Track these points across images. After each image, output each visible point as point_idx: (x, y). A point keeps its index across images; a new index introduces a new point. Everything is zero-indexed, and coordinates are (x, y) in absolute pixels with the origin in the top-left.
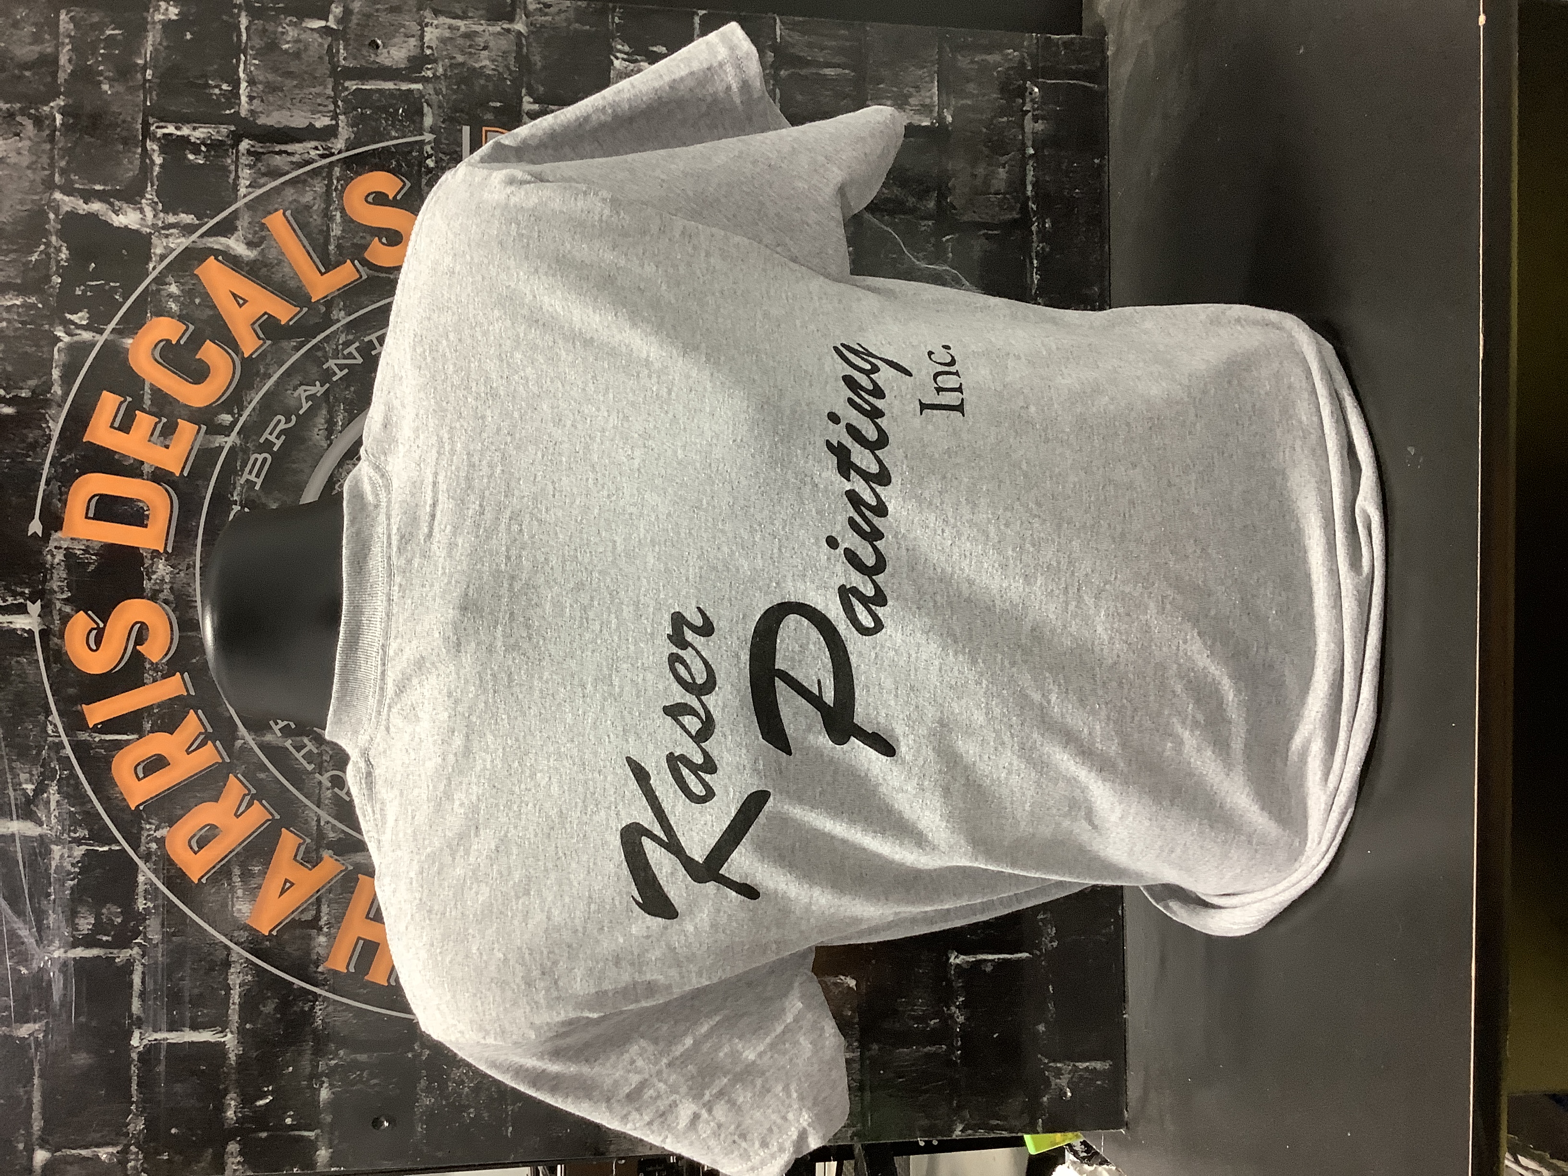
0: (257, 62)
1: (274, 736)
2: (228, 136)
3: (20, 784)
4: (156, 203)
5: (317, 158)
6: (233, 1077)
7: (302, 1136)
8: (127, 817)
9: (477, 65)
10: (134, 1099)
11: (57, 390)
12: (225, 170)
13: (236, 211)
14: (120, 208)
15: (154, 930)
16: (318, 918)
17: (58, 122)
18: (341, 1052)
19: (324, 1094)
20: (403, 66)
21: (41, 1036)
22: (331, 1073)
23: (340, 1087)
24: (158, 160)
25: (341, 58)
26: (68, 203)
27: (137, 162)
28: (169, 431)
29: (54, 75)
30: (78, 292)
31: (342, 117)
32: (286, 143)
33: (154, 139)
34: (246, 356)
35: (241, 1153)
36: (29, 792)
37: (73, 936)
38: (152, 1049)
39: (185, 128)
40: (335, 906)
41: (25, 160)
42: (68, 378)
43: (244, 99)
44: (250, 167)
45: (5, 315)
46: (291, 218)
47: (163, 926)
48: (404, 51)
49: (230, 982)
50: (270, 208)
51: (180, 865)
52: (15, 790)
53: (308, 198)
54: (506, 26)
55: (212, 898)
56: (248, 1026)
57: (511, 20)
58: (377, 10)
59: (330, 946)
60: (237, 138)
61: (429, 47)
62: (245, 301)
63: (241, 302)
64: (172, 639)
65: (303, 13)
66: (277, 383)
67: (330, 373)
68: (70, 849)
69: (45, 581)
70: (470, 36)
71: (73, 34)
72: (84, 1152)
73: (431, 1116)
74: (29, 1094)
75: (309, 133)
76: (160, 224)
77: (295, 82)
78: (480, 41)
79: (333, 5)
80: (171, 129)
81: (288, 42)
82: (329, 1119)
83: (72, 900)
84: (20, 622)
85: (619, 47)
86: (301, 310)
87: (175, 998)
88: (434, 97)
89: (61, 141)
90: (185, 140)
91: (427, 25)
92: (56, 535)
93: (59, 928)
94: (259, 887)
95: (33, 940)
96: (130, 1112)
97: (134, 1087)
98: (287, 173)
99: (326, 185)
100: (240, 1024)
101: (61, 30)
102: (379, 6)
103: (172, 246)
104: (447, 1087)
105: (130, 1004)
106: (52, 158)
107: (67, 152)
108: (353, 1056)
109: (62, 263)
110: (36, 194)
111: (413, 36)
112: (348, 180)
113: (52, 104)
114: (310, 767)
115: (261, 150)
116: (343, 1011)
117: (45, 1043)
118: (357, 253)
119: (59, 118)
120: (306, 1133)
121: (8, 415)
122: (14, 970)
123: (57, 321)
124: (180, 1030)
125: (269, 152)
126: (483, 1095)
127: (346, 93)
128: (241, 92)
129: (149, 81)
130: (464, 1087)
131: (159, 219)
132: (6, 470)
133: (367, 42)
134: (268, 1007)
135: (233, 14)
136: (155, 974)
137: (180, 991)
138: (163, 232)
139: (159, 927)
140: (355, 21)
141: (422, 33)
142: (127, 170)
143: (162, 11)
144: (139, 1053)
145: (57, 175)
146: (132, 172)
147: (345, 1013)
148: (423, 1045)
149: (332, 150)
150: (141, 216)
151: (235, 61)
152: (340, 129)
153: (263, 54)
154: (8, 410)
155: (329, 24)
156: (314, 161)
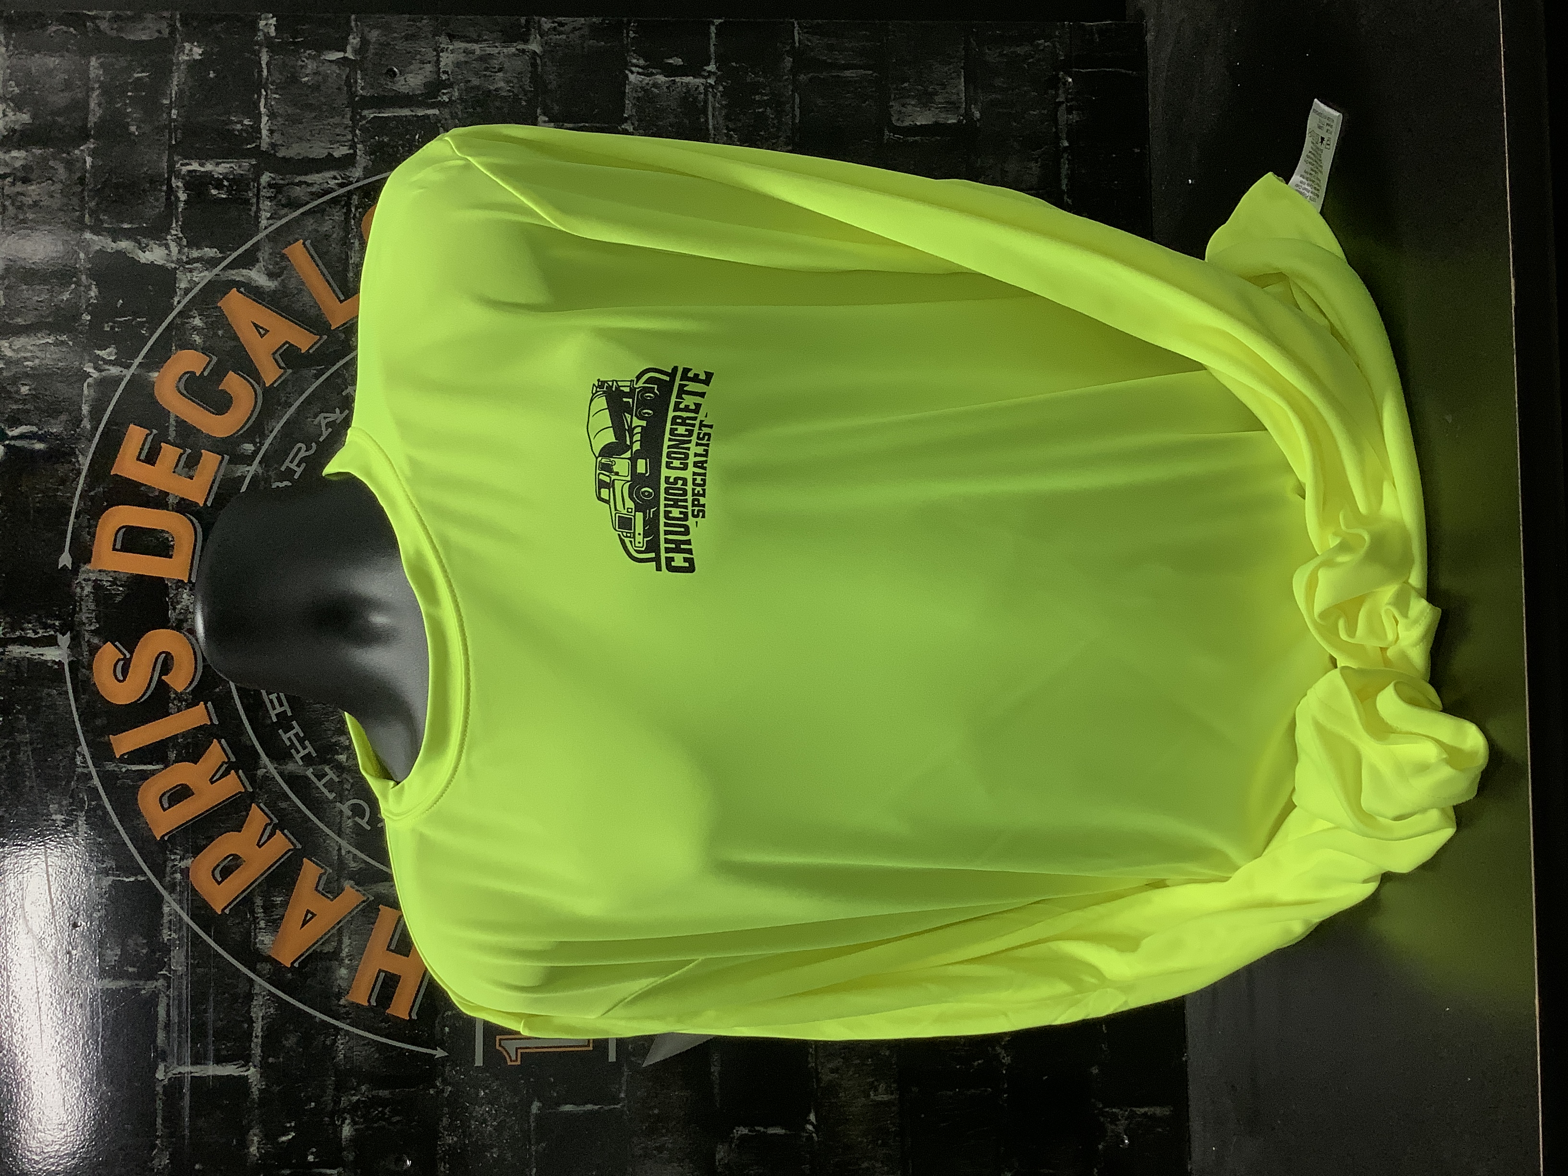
0: (277, 96)
2: (249, 170)
3: (50, 815)
5: (336, 187)
6: (257, 1112)
9: (492, 88)
10: (159, 1133)
11: (86, 424)
12: (247, 201)
14: (147, 245)
15: (178, 961)
17: (88, 165)
18: (363, 1088)
19: (347, 1131)
20: (419, 92)
22: (354, 1108)
23: (362, 1123)
24: (183, 196)
25: (359, 88)
26: (98, 242)
27: (163, 200)
29: (86, 119)
30: (107, 328)
31: (359, 146)
32: (306, 174)
33: (179, 176)
36: (59, 822)
37: (101, 967)
38: (176, 1083)
39: (208, 164)
41: (57, 202)
42: (96, 414)
43: (265, 132)
44: (271, 199)
45: (39, 354)
47: (187, 958)
48: (420, 77)
49: (254, 1016)
52: (46, 821)
54: (520, 47)
56: (271, 1060)
57: (526, 41)
58: (395, 39)
60: (258, 171)
61: (445, 72)
65: (322, 46)
68: (98, 879)
69: (74, 612)
70: (484, 58)
71: (102, 79)
73: (454, 1155)
75: (329, 163)
76: (184, 259)
77: (314, 114)
78: (495, 63)
79: (351, 37)
80: (195, 166)
81: (307, 75)
82: (349, 1156)
83: (101, 931)
84: (51, 654)
85: (634, 61)
87: (199, 1032)
88: (450, 121)
89: (91, 182)
90: (209, 174)
91: (442, 51)
96: (156, 1146)
97: (159, 1120)
98: (308, 203)
100: (263, 1058)
101: (92, 75)
102: (395, 35)
103: (195, 279)
104: (469, 1127)
105: (156, 1036)
106: (82, 199)
107: (97, 192)
108: (374, 1093)
109: (91, 301)
110: (69, 235)
111: (429, 62)
113: (82, 148)
115: (281, 182)
116: (364, 1045)
119: (89, 160)
120: (329, 1171)
121: (40, 450)
123: (87, 358)
124: (205, 1064)
125: (288, 184)
126: (506, 1134)
127: (364, 122)
128: (262, 127)
129: (175, 120)
130: (487, 1125)
131: (184, 254)
132: (38, 505)
133: (384, 71)
134: (290, 1041)
135: (255, 51)
136: (179, 1006)
137: (204, 1024)
138: (187, 266)
139: (183, 959)
140: (373, 51)
141: (438, 60)
142: (153, 207)
143: (186, 52)
144: (164, 1085)
145: (87, 216)
146: (158, 210)
147: (366, 1048)
148: (445, 1082)
149: (351, 179)
150: (167, 252)
151: (256, 96)
152: (358, 158)
153: (283, 88)
154: (39, 446)
155: (346, 55)
156: (333, 190)
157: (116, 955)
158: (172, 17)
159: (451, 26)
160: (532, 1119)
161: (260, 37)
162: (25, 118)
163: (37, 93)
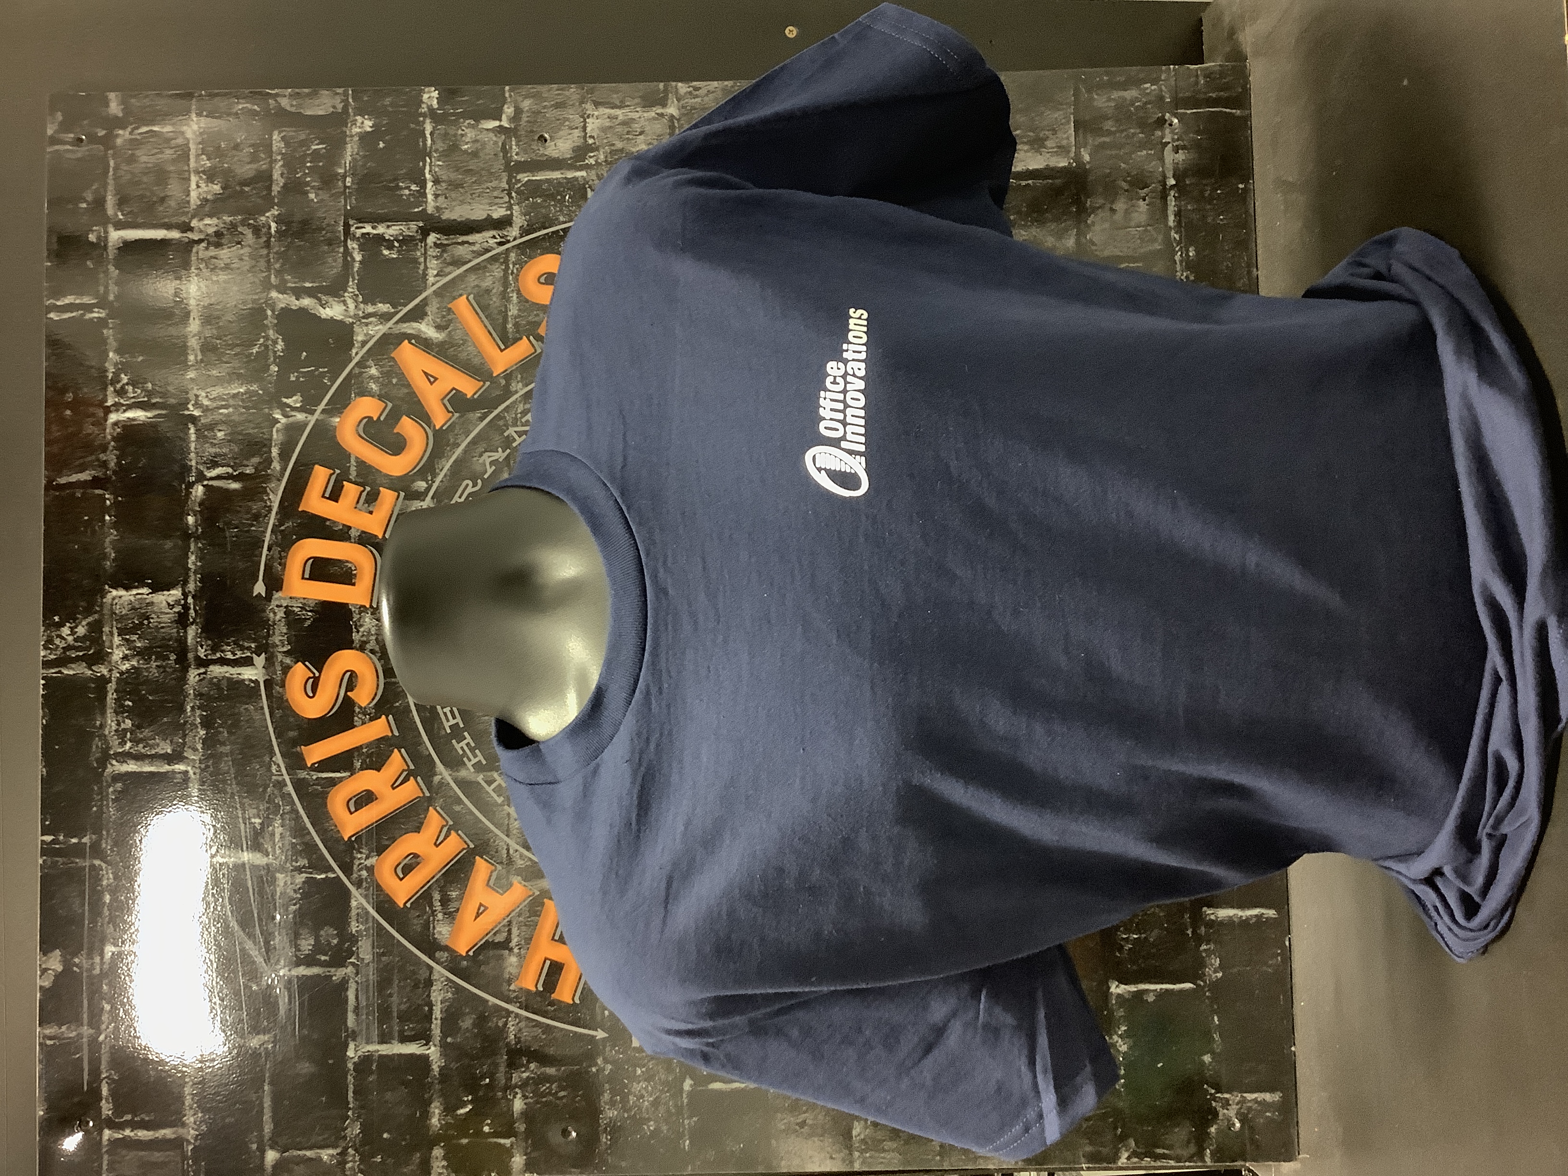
0: (440, 163)
1: (468, 772)
2: (417, 232)
3: (249, 819)
4: (357, 295)
5: (495, 245)
6: (437, 1087)
7: (500, 1144)
8: (342, 848)
9: (634, 150)
10: (351, 1106)
11: (276, 465)
12: (415, 261)
13: (425, 298)
14: (327, 302)
15: (365, 950)
16: (508, 940)
17: (273, 230)
18: (532, 1066)
19: (518, 1105)
20: (569, 156)
21: (270, 1046)
22: (524, 1085)
23: (531, 1098)
24: (358, 257)
25: (514, 154)
26: (283, 300)
27: (340, 260)
28: (372, 498)
29: (269, 188)
30: (293, 379)
31: (515, 207)
32: (467, 234)
33: (354, 238)
34: (437, 428)
35: (445, 1158)
36: (256, 825)
37: (296, 956)
38: (366, 1059)
39: (380, 227)
40: (524, 928)
41: (247, 264)
42: (285, 456)
43: (430, 197)
44: (437, 257)
45: (231, 402)
46: (473, 302)
47: (373, 948)
48: (570, 142)
49: (433, 999)
50: (455, 294)
51: (388, 891)
52: (245, 824)
53: (487, 283)
54: (660, 111)
55: (415, 922)
56: (449, 1040)
57: (664, 105)
58: (545, 107)
59: (521, 966)
60: (425, 232)
61: (592, 137)
62: (436, 379)
63: (432, 380)
64: (378, 685)
65: (479, 115)
66: (465, 451)
67: (509, 440)
68: (293, 876)
69: (269, 635)
70: (626, 123)
71: (283, 151)
72: (309, 1153)
73: (614, 1129)
74: (260, 1099)
75: (487, 224)
76: (360, 313)
78: (636, 127)
79: (506, 106)
80: (368, 229)
81: (467, 143)
82: (521, 1127)
83: (295, 923)
84: (248, 674)
86: (484, 383)
87: (384, 1013)
88: (596, 182)
89: (276, 247)
90: (380, 238)
91: (588, 117)
92: (277, 595)
93: (284, 948)
94: (458, 909)
95: (262, 960)
96: (348, 1117)
97: (351, 1094)
98: (470, 261)
99: (504, 270)
100: (442, 1038)
101: (274, 149)
102: (545, 104)
103: (370, 332)
104: (628, 1101)
105: (346, 1018)
106: (269, 261)
107: (280, 255)
108: (543, 1069)
109: (279, 353)
110: (257, 294)
111: (577, 128)
112: (521, 264)
113: (267, 214)
114: (500, 800)
115: (445, 242)
116: (534, 1026)
117: (274, 1052)
118: (531, 330)
119: (273, 225)
120: (502, 1141)
121: (235, 490)
122: (246, 986)
123: (275, 405)
124: (390, 1043)
125: (453, 244)
126: (662, 1109)
127: (519, 185)
128: (427, 191)
129: (349, 187)
130: (644, 1101)
131: (360, 309)
132: (234, 539)
133: (536, 138)
134: (467, 1023)
135: (419, 122)
136: (367, 991)
137: (389, 1007)
138: (363, 321)
139: (370, 948)
140: (527, 119)
141: (585, 125)
142: (332, 267)
143: (358, 124)
144: (354, 1063)
145: (273, 276)
146: (335, 271)
147: (535, 1029)
148: (606, 1061)
149: (509, 238)
150: (345, 308)
151: (421, 164)
152: (514, 218)
153: (446, 156)
154: (235, 486)
155: (502, 123)
156: (493, 249)
157: (310, 945)
158: (346, 94)
159: (597, 93)
160: (685, 1096)
161: (424, 109)
162: (217, 188)
163: (226, 165)
